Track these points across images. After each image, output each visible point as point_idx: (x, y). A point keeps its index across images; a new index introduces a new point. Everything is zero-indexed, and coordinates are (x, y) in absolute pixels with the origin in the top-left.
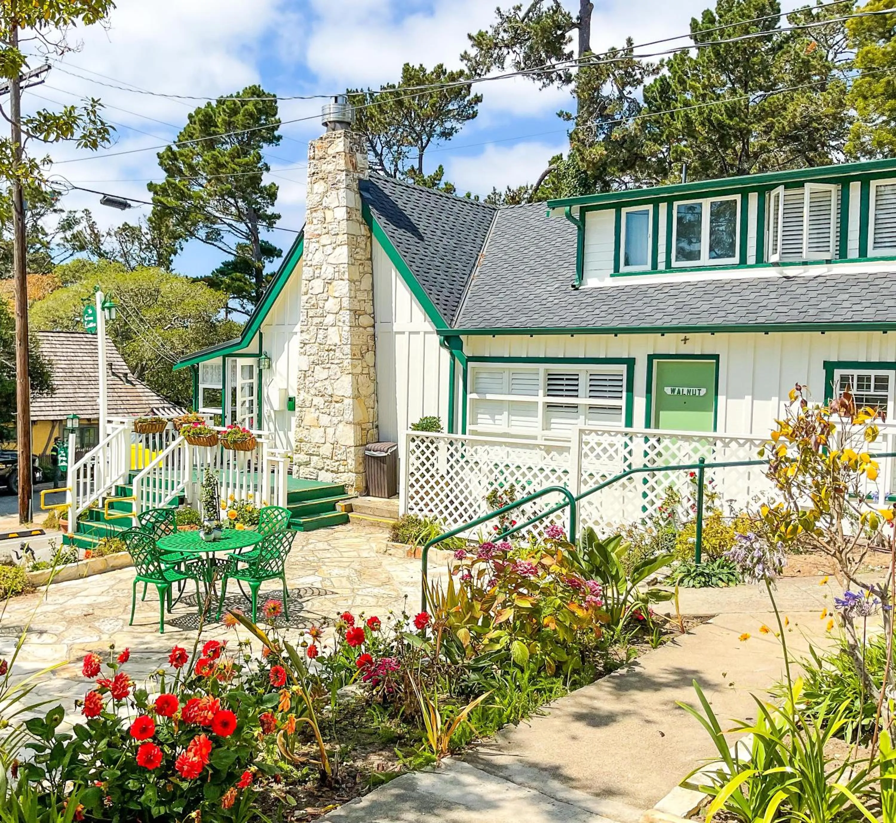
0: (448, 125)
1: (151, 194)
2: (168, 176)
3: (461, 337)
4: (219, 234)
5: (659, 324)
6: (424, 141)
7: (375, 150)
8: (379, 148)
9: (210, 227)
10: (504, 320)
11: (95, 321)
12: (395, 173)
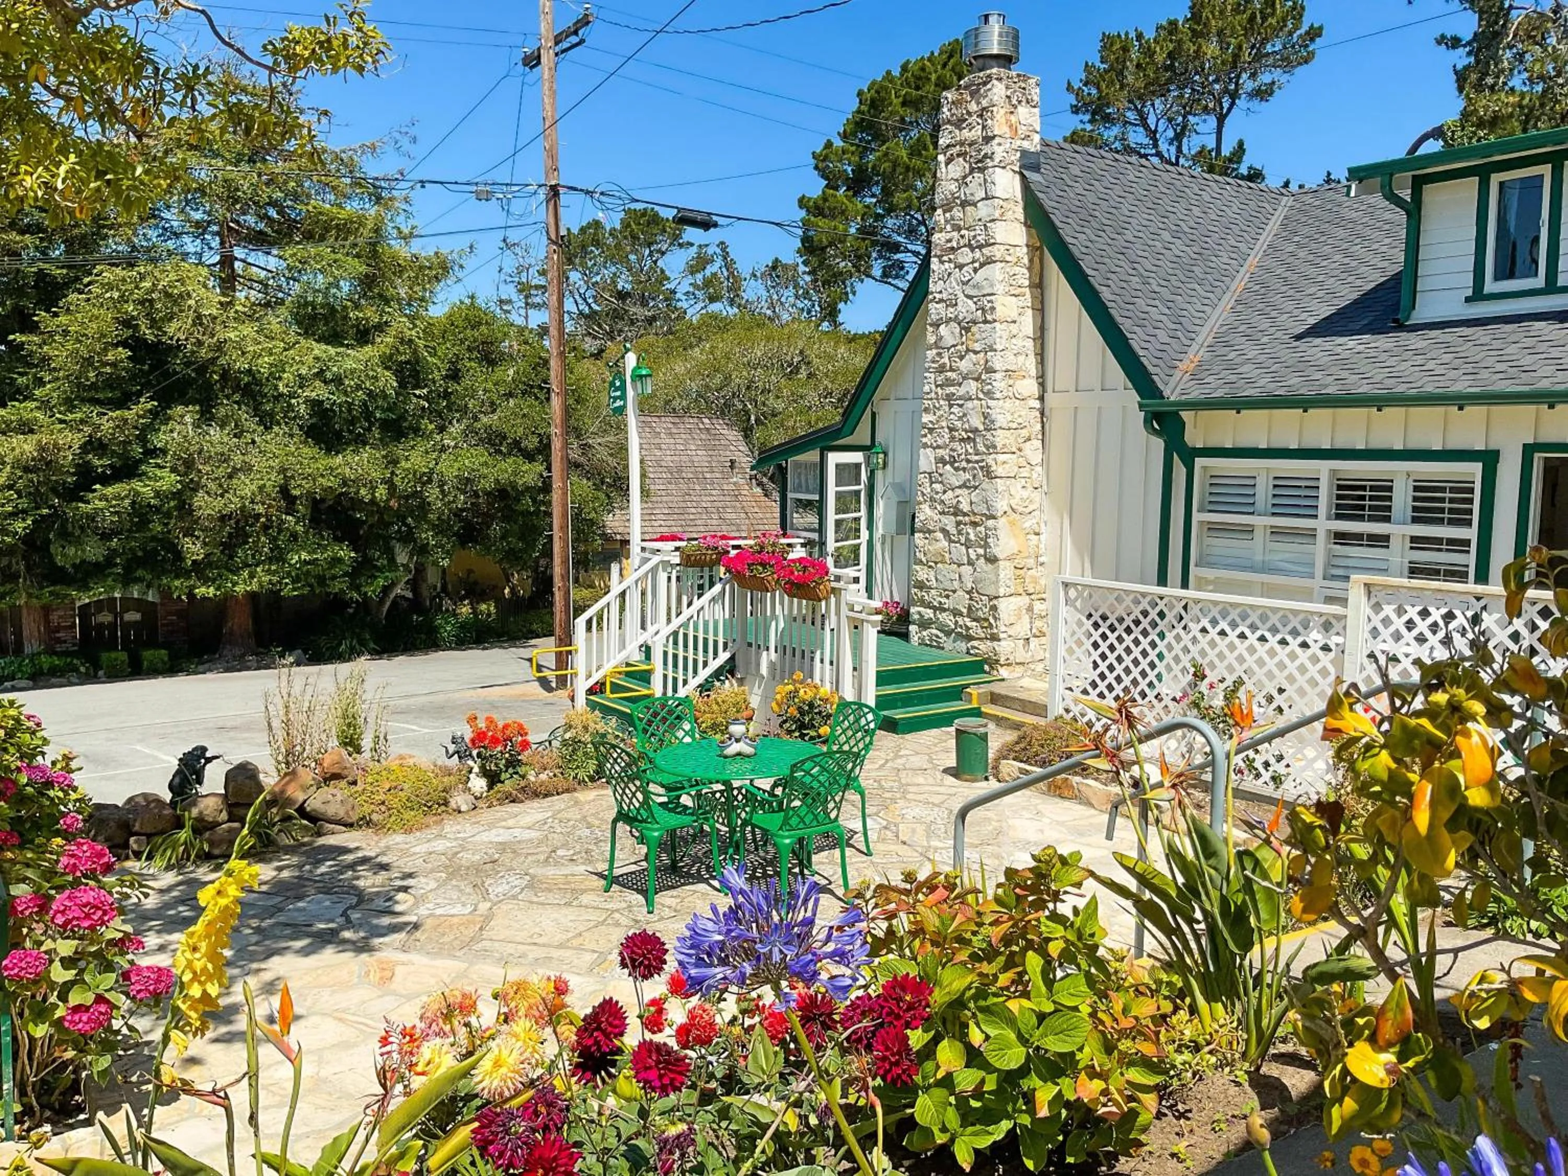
0: (1265, 78)
1: (803, 213)
2: (827, 186)
3: (1184, 414)
4: (902, 268)
5: (1544, 385)
6: (1226, 105)
7: (1146, 126)
8: (1152, 121)
9: (889, 259)
10: (1262, 382)
11: (623, 397)
12: (1177, 158)
